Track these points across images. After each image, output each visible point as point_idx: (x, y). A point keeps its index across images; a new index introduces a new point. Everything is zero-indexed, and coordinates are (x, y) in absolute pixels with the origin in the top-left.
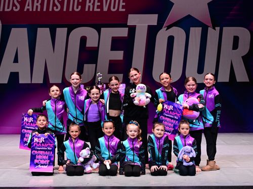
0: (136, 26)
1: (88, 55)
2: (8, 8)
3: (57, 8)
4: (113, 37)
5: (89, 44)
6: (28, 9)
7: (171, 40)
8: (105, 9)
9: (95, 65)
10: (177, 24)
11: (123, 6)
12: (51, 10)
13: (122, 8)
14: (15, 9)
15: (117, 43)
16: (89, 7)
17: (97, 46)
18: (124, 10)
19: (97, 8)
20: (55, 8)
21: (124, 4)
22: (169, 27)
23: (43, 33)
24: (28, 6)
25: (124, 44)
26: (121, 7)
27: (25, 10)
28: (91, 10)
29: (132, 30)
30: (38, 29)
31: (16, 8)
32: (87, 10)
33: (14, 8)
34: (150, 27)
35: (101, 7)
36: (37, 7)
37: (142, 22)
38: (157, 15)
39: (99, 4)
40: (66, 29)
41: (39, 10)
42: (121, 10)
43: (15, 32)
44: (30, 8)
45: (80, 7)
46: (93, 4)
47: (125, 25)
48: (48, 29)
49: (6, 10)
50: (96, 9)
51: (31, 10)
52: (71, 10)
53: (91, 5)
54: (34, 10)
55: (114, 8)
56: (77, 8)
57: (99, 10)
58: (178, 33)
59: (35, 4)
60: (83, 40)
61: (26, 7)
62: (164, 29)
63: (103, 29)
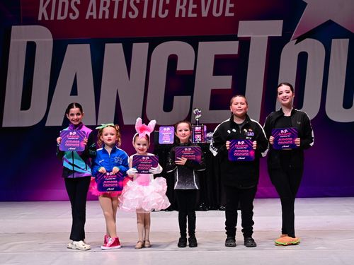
0: (250, 38)
1: (180, 83)
2: (62, 15)
3: (133, 14)
4: (216, 56)
5: (181, 66)
6: (91, 17)
7: (303, 58)
8: (205, 14)
9: (190, 97)
10: (312, 34)
11: (230, 8)
12: (124, 16)
13: (230, 12)
14: (72, 17)
15: (222, 65)
16: (181, 10)
17: (193, 69)
18: (232, 15)
19: (193, 12)
20: (130, 13)
21: (232, 5)
22: (299, 39)
23: (113, 51)
24: (92, 11)
25: (234, 66)
26: (227, 10)
27: (87, 17)
28: (183, 15)
29: (245, 44)
30: (106, 45)
31: (74, 15)
32: (177, 15)
33: (71, 14)
34: (271, 40)
35: (197, 11)
36: (104, 12)
37: (259, 32)
38: (282, 21)
39: (195, 6)
40: (146, 45)
41: (107, 17)
42: (228, 14)
44: (94, 14)
45: (167, 11)
46: (187, 7)
47: (234, 38)
48: (121, 45)
49: (59, 17)
50: (190, 15)
51: (95, 17)
52: (153, 16)
53: (183, 8)
54: (100, 17)
55: (217, 12)
56: (163, 13)
57: (195, 15)
58: (314, 48)
59: (102, 8)
60: (173, 60)
61: (89, 14)
62: (292, 42)
63: (201, 44)
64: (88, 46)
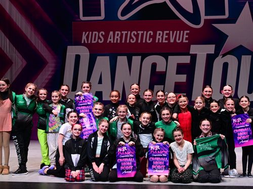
0: (196, 54)
1: (157, 79)
2: (95, 40)
3: (133, 40)
4: (178, 64)
5: (158, 69)
6: (110, 41)
7: (226, 66)
8: (172, 41)
9: (163, 86)
10: (231, 52)
11: (186, 38)
12: (128, 42)
13: (186, 40)
14: (100, 42)
15: (181, 69)
16: (159, 39)
17: (165, 71)
18: (187, 41)
19: (166, 40)
20: (131, 40)
21: (187, 36)
22: (224, 55)
23: (122, 60)
24: (110, 38)
25: (187, 69)
26: (184, 39)
27: (108, 42)
28: (160, 41)
29: (194, 57)
30: (118, 57)
31: (101, 40)
32: (157, 41)
33: (99, 40)
34: (208, 55)
35: (168, 39)
36: (117, 39)
37: (202, 51)
38: (214, 45)
39: (167, 37)
40: (140, 57)
41: (119, 42)
42: (184, 41)
43: (100, 59)
44: (112, 40)
45: (151, 39)
46: (162, 37)
47: (188, 54)
48: (126, 57)
49: (93, 42)
50: (164, 41)
51: (112, 42)
52: (144, 42)
53: (160, 37)
54: (115, 42)
55: (179, 40)
56: (149, 40)
57: (167, 41)
58: (232, 60)
59: (116, 37)
60: (154, 66)
61: (109, 40)
62: (220, 57)
63: (170, 57)
64: (108, 57)
